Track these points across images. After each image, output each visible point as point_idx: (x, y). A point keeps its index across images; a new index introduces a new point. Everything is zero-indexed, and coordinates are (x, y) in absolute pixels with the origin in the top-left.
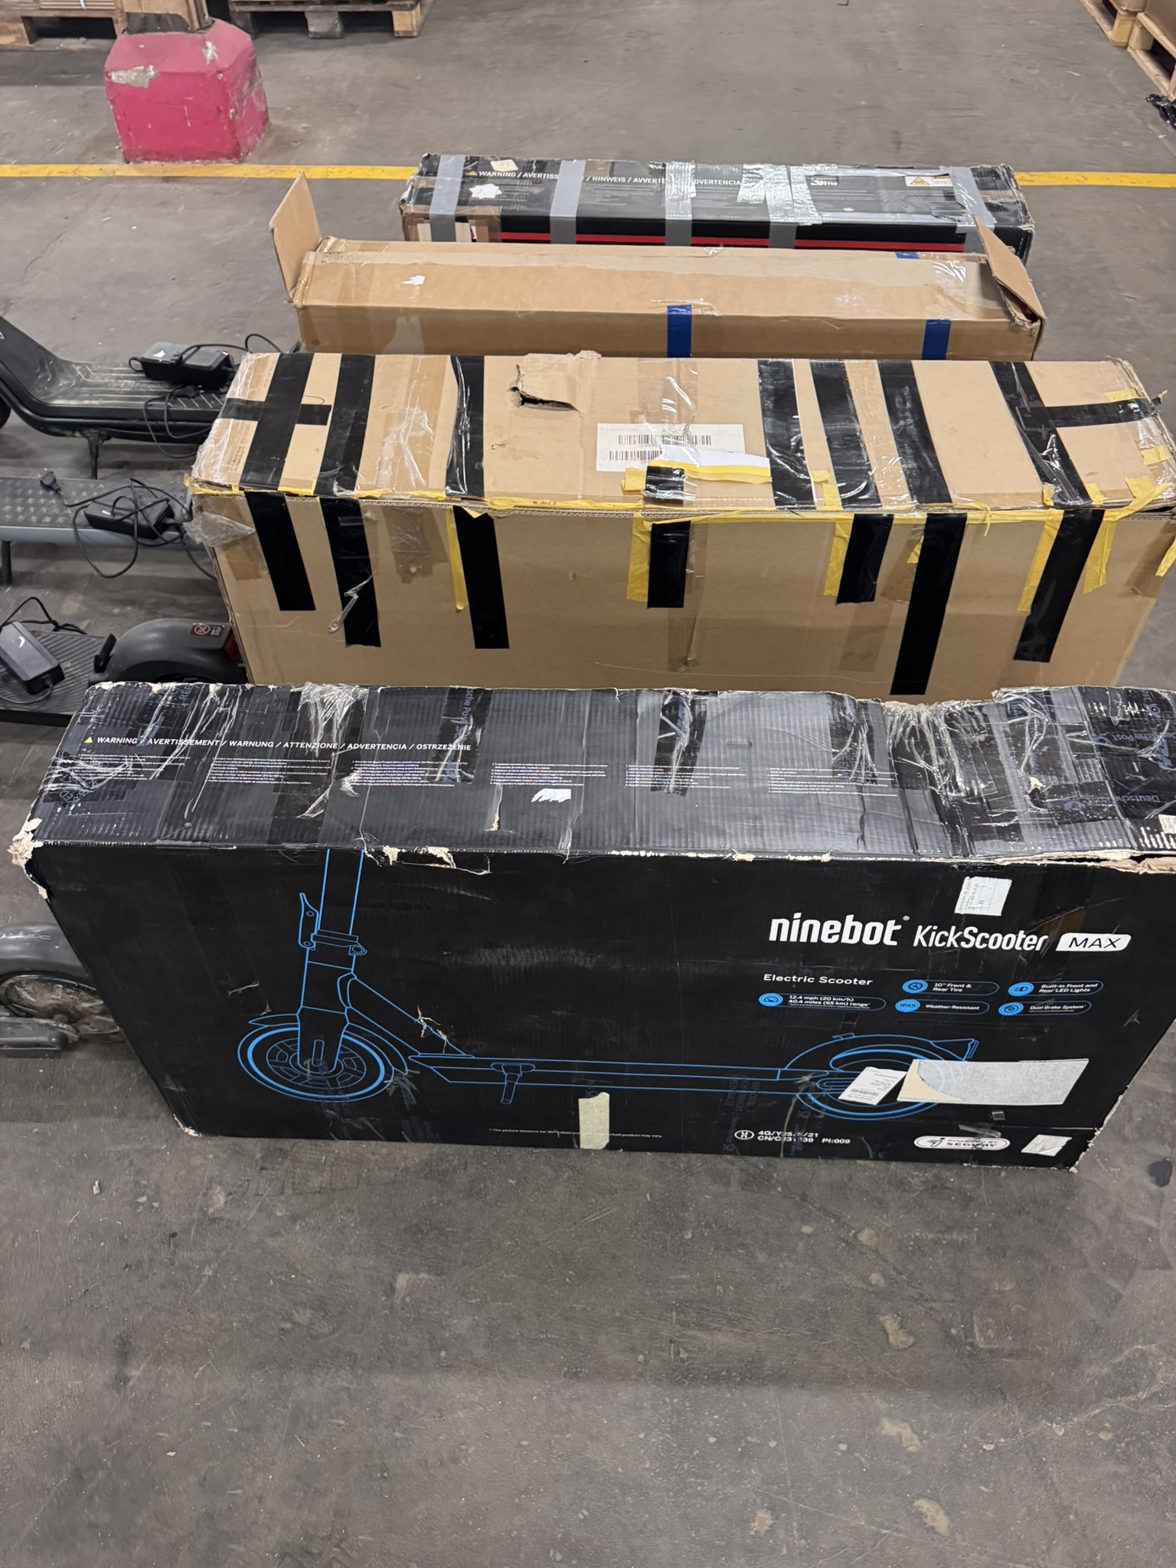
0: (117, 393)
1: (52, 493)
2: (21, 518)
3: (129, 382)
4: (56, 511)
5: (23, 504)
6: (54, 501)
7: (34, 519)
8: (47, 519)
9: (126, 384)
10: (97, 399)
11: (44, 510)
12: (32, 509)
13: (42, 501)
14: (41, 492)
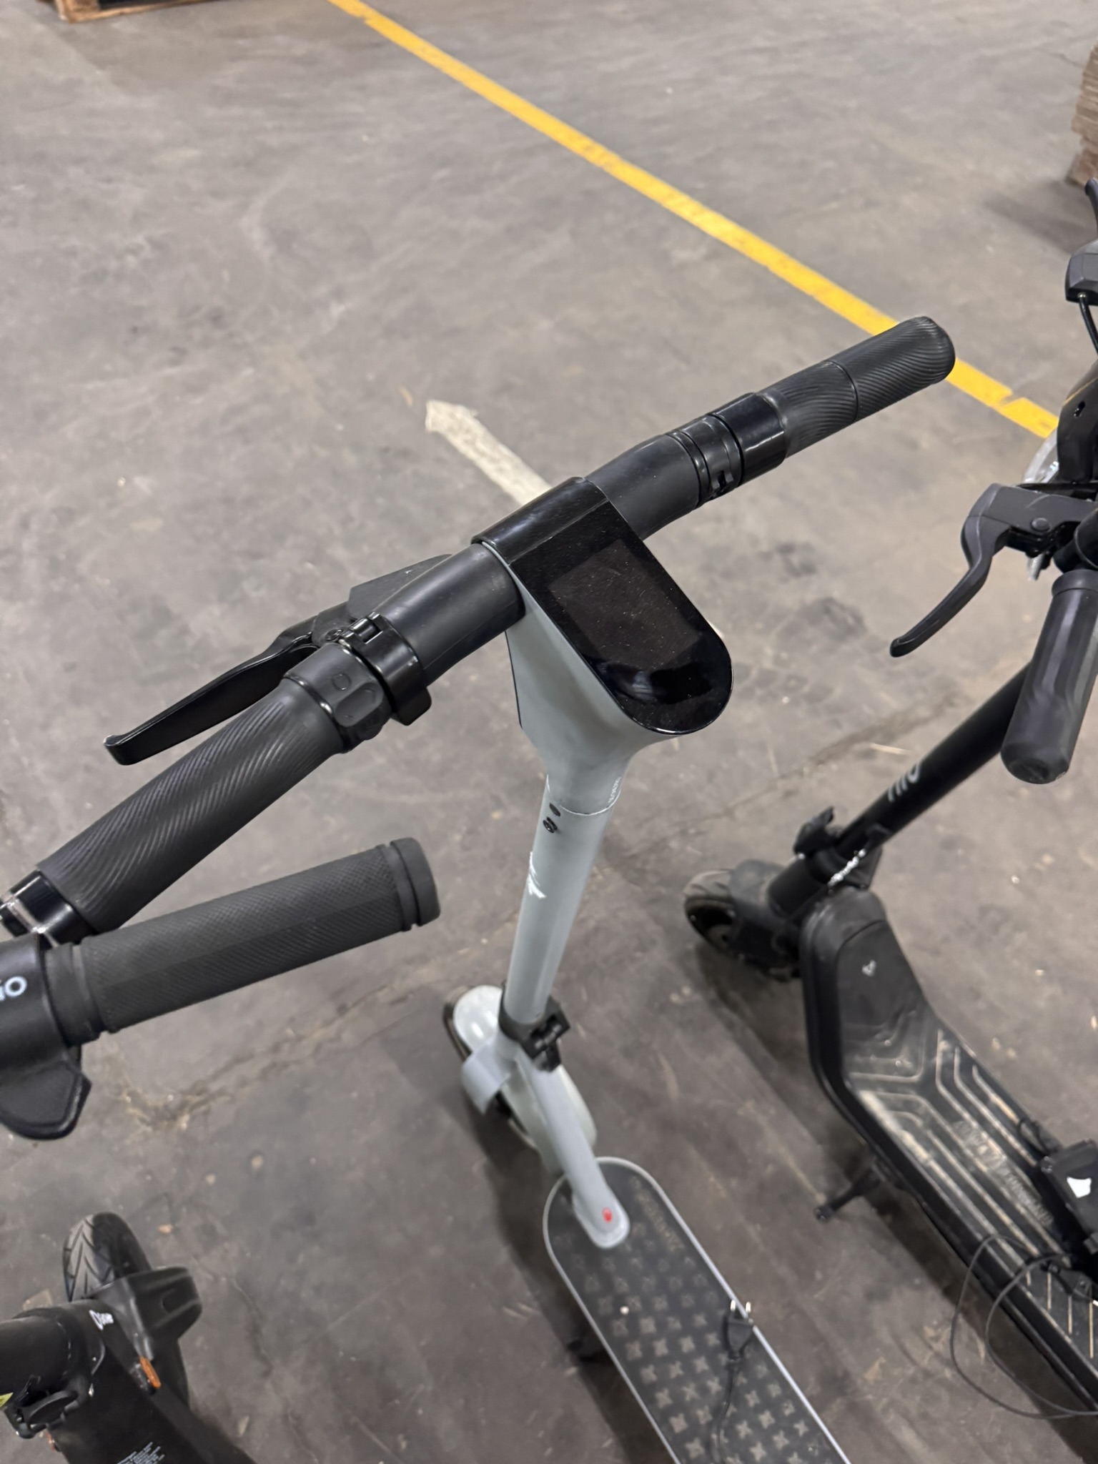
0: (965, 1161)
1: (724, 1359)
2: (649, 1374)
3: (997, 1150)
4: (703, 1415)
5: (673, 1345)
6: (714, 1385)
7: (664, 1398)
8: (679, 1424)
9: (989, 1152)
10: (928, 1146)
11: (690, 1392)
12: (676, 1370)
13: (701, 1364)
14: (713, 1339)
